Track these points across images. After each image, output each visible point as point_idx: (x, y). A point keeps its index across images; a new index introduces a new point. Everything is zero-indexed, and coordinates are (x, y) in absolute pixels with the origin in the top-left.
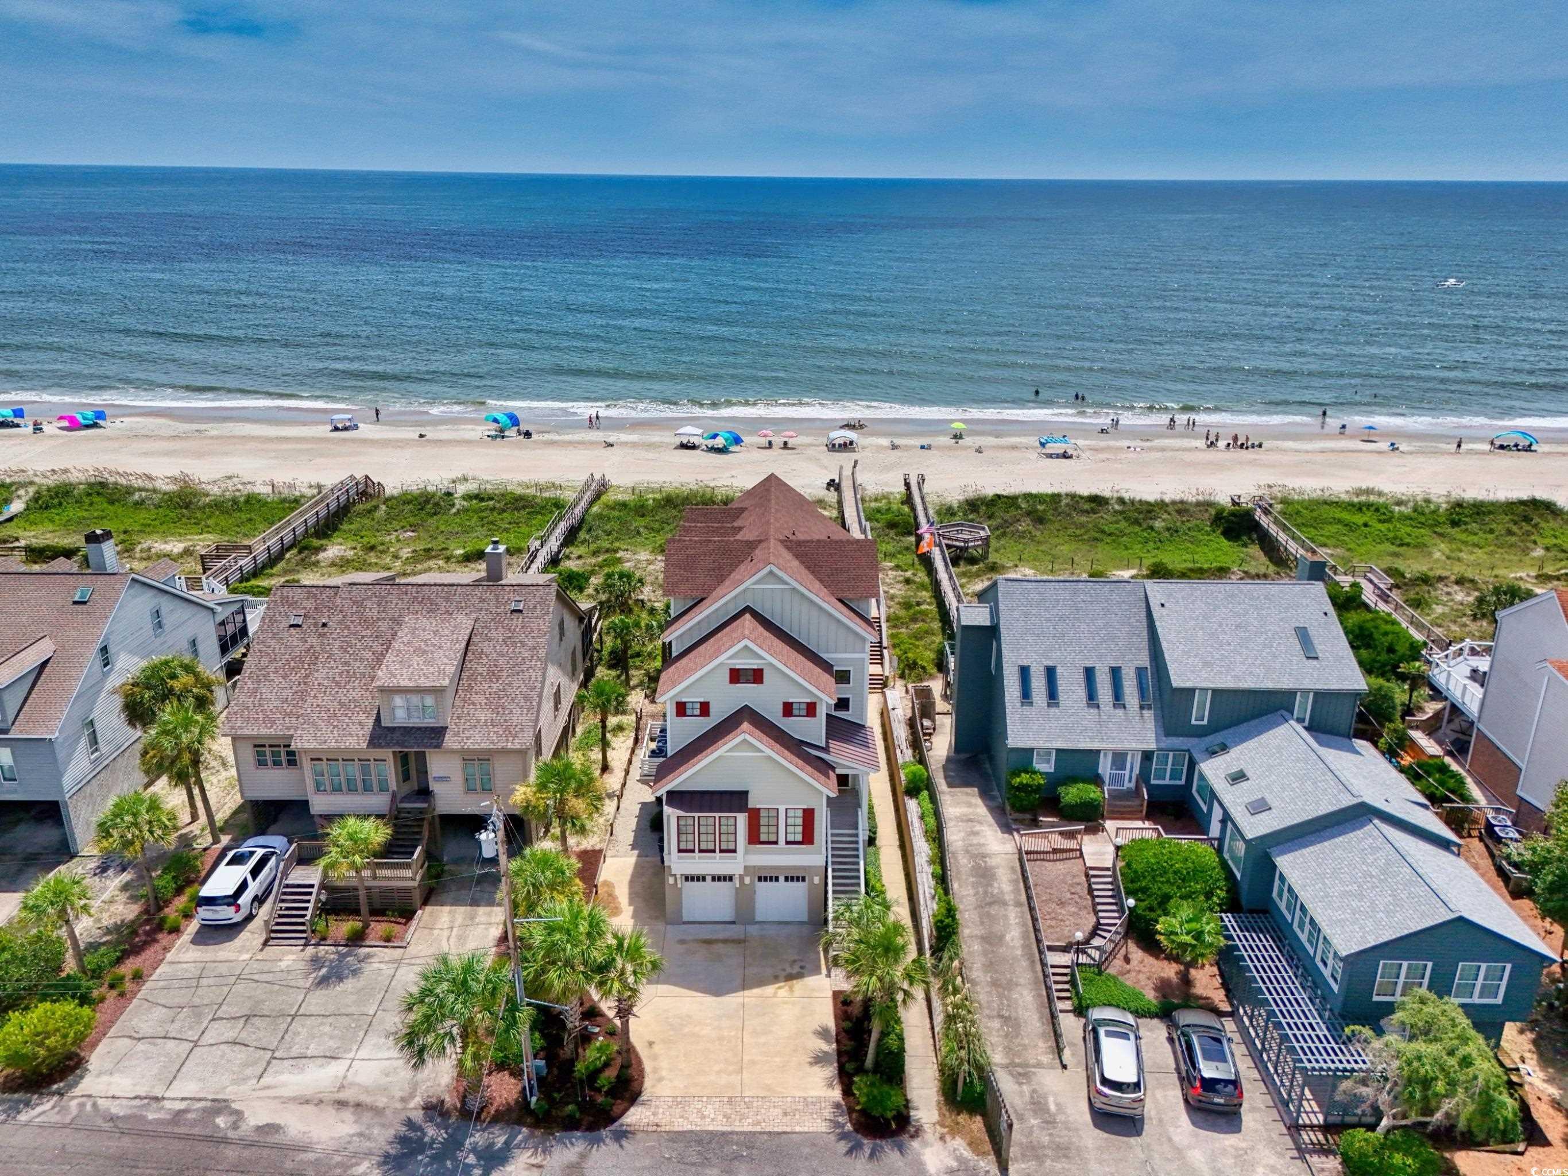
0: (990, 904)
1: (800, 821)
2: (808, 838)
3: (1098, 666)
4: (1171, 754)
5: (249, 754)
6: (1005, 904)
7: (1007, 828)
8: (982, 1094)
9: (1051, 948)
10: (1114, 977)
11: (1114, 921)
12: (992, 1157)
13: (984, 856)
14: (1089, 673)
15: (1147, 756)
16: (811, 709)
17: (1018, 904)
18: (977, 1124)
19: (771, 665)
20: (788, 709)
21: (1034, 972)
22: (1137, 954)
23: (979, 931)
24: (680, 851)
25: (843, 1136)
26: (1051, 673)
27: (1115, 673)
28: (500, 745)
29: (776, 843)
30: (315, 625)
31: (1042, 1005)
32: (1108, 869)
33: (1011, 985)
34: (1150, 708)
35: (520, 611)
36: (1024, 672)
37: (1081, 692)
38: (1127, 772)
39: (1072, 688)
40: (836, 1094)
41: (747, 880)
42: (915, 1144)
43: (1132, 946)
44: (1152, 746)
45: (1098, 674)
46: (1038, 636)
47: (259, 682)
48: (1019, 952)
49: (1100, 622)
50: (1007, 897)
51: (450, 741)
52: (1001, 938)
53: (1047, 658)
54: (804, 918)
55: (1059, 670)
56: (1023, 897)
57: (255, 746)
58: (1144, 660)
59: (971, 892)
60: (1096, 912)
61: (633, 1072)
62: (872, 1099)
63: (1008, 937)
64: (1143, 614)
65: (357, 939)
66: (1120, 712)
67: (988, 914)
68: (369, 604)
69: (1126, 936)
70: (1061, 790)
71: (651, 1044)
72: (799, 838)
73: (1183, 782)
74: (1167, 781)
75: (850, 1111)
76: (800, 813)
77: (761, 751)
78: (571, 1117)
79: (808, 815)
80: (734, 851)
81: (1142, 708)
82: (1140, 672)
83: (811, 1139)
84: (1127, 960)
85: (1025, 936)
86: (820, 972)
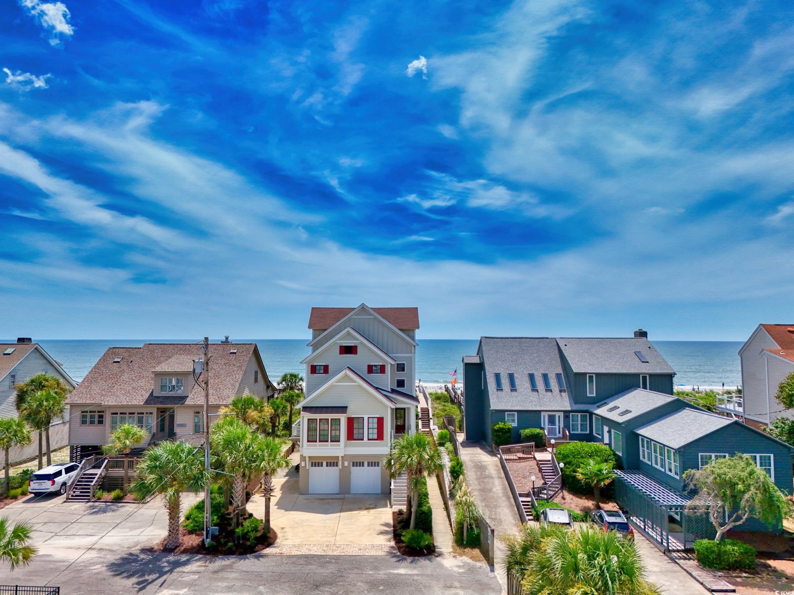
0: (484, 478)
1: (376, 426)
2: (380, 436)
3: (536, 373)
4: (579, 414)
6: (492, 478)
7: (492, 453)
8: (478, 535)
9: (520, 495)
10: (556, 504)
11: (553, 480)
12: (485, 561)
13: (480, 462)
14: (531, 377)
15: (566, 413)
16: (382, 370)
17: (501, 478)
18: (476, 552)
19: (362, 343)
20: (370, 370)
21: (510, 502)
22: (568, 496)
23: (478, 487)
24: (308, 441)
25: (395, 556)
26: (511, 377)
27: (545, 377)
28: (215, 403)
29: (363, 440)
30: (128, 362)
31: (515, 514)
32: (549, 461)
33: (496, 507)
34: (564, 391)
35: (235, 353)
36: (497, 376)
37: (528, 385)
38: (557, 427)
39: (523, 384)
40: (393, 543)
41: (346, 464)
42: (438, 559)
43: (566, 493)
44: (569, 409)
45: (536, 377)
46: (503, 361)
48: (501, 495)
49: (535, 355)
50: (493, 476)
51: (188, 402)
52: (490, 490)
53: (509, 370)
54: (379, 491)
55: (515, 375)
56: (503, 475)
58: (560, 370)
59: (473, 474)
60: (543, 478)
61: (270, 535)
62: (412, 539)
63: (494, 489)
64: (557, 352)
65: (118, 500)
66: (549, 394)
67: (483, 482)
68: (157, 351)
69: (562, 488)
70: (522, 431)
71: (283, 528)
72: (375, 436)
73: (588, 432)
74: (579, 432)
75: (399, 548)
76: (376, 420)
77: (354, 381)
78: (230, 549)
79: (380, 421)
80: (339, 441)
81: (561, 391)
82: (558, 375)
83: (376, 558)
84: (563, 498)
85: (504, 489)
86: (386, 506)
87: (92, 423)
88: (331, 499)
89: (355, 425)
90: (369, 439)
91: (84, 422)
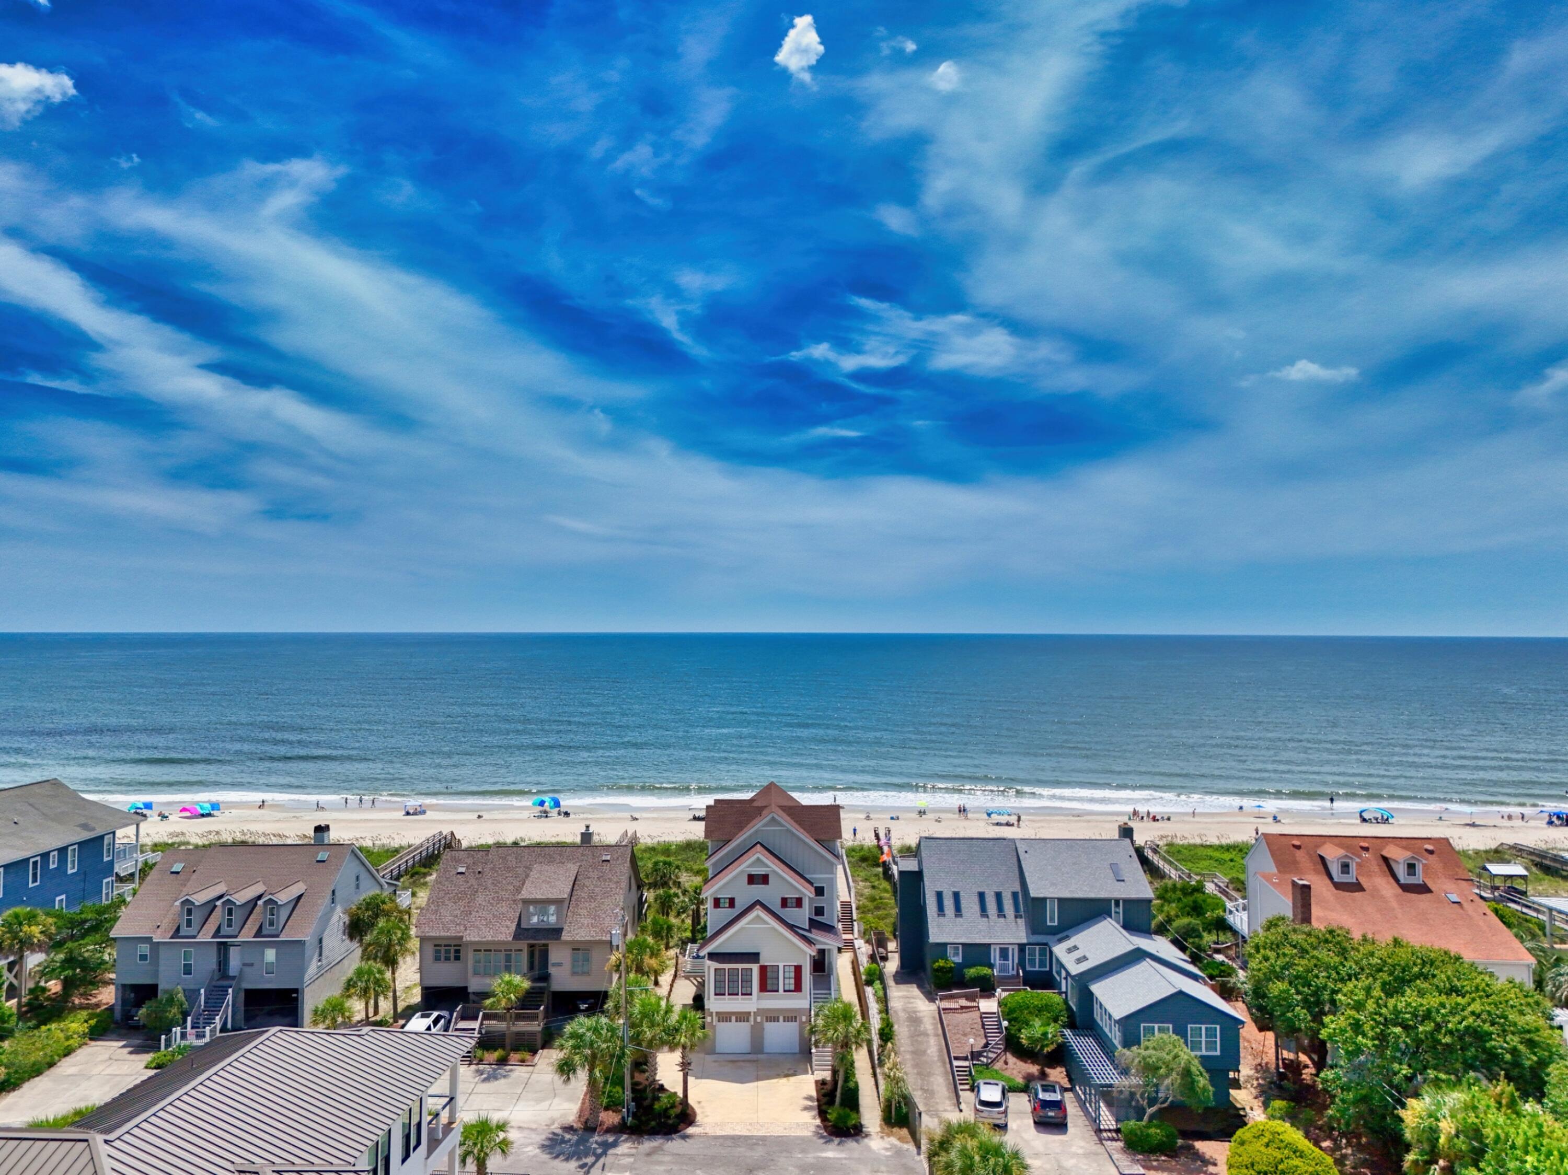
0: (918, 1035)
1: (792, 975)
2: (798, 988)
3: (987, 891)
4: (1037, 947)
5: (430, 950)
6: (927, 1035)
7: (932, 999)
8: (907, 1114)
9: (956, 1058)
10: (996, 1071)
11: (996, 1039)
12: (912, 1143)
13: (915, 1012)
14: (982, 896)
15: (1022, 947)
16: (799, 902)
17: (938, 1035)
18: (905, 1132)
19: (774, 871)
20: (784, 902)
21: (945, 1068)
22: (1011, 1059)
23: (910, 1049)
24: (716, 994)
25: (822, 1137)
26: (956, 896)
27: (998, 896)
28: (597, 938)
29: (777, 991)
30: (474, 872)
31: (949, 1084)
32: (994, 1013)
33: (930, 1074)
34: (1021, 917)
35: (608, 861)
36: (939, 895)
37: (976, 908)
38: (1010, 962)
39: (970, 905)
40: (818, 1122)
41: (759, 1019)
42: (866, 1140)
43: (1009, 1055)
44: (1025, 941)
45: (987, 896)
46: (947, 873)
47: (438, 906)
48: (936, 1059)
49: (988, 864)
50: (929, 1032)
51: (565, 936)
52: (924, 1052)
53: (955, 887)
54: (797, 1050)
55: (962, 894)
56: (940, 1031)
57: (435, 946)
58: (1017, 888)
59: (906, 1029)
60: (986, 1037)
61: (689, 1112)
62: (840, 1117)
63: (929, 1052)
64: (1015, 859)
65: (503, 1061)
66: (1002, 920)
67: (917, 1041)
68: (510, 858)
69: (1005, 1050)
70: (966, 971)
71: (699, 1102)
72: (792, 987)
73: (1048, 969)
74: (1037, 969)
75: (825, 1128)
76: (792, 969)
77: (768, 924)
78: (653, 1128)
79: (798, 969)
80: (751, 994)
81: (1016, 917)
82: (1015, 895)
83: (803, 1139)
84: (1006, 1063)
85: (940, 1051)
86: (807, 1073)
87: (447, 959)
88: (743, 1061)
89: (769, 974)
90: (785, 991)
91: (437, 959)
